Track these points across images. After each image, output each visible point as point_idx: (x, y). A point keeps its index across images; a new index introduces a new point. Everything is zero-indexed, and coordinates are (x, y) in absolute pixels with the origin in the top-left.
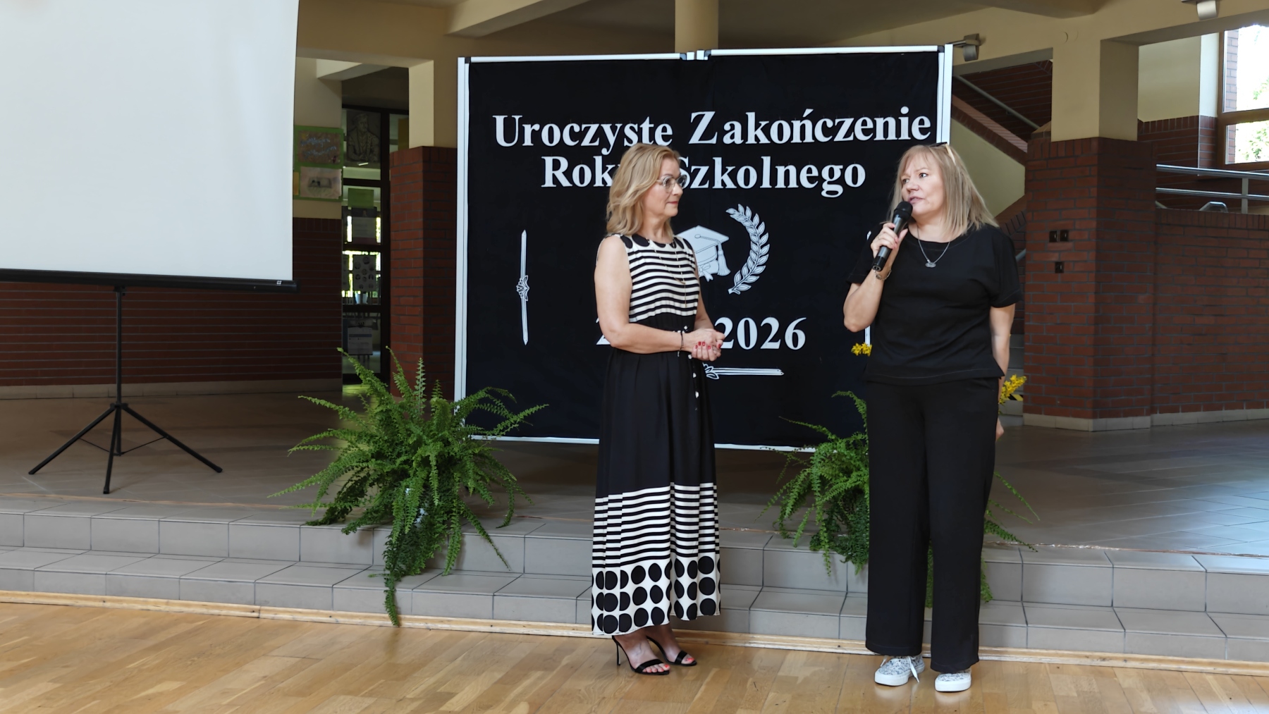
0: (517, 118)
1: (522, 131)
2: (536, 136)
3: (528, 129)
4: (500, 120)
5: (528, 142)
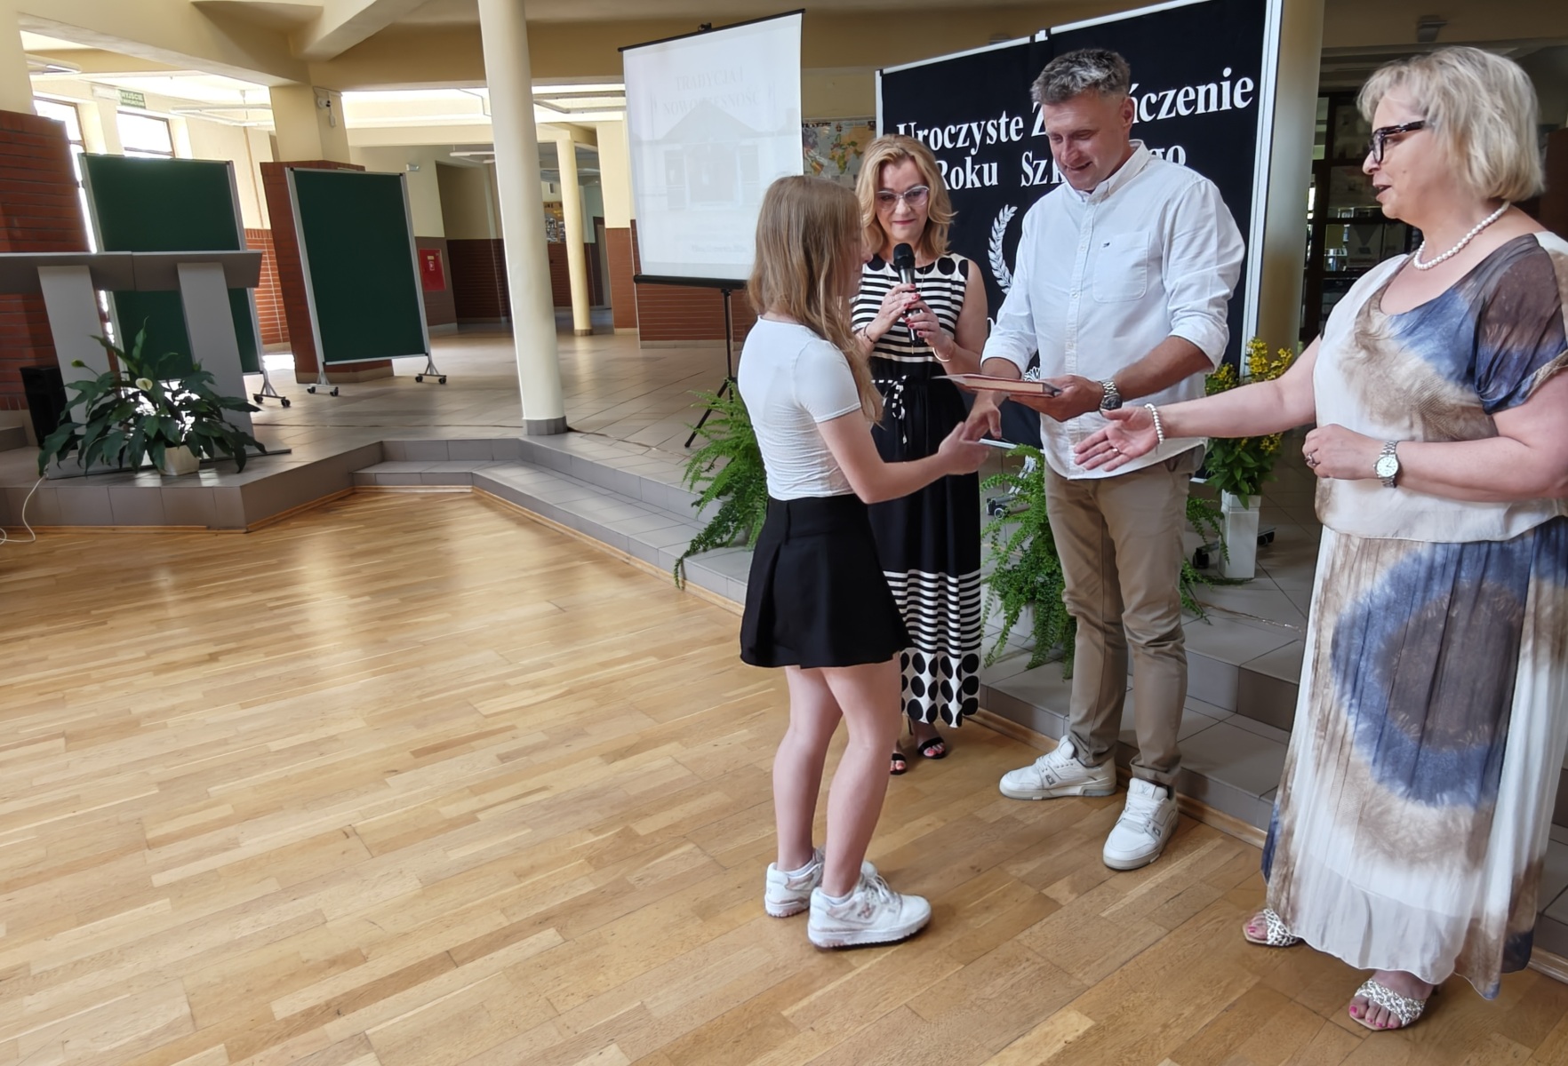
0: (912, 124)
4: (901, 126)
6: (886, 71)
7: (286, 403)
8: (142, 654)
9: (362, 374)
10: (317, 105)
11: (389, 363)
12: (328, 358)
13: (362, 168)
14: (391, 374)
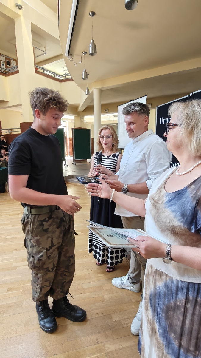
0: (162, 118)
1: (163, 120)
2: (165, 121)
3: (164, 120)
4: (160, 118)
5: (164, 123)
6: (158, 106)
7: (67, 166)
8: (11, 211)
9: (82, 161)
10: (80, 119)
11: (87, 160)
12: (75, 159)
13: (86, 128)
14: (87, 161)
